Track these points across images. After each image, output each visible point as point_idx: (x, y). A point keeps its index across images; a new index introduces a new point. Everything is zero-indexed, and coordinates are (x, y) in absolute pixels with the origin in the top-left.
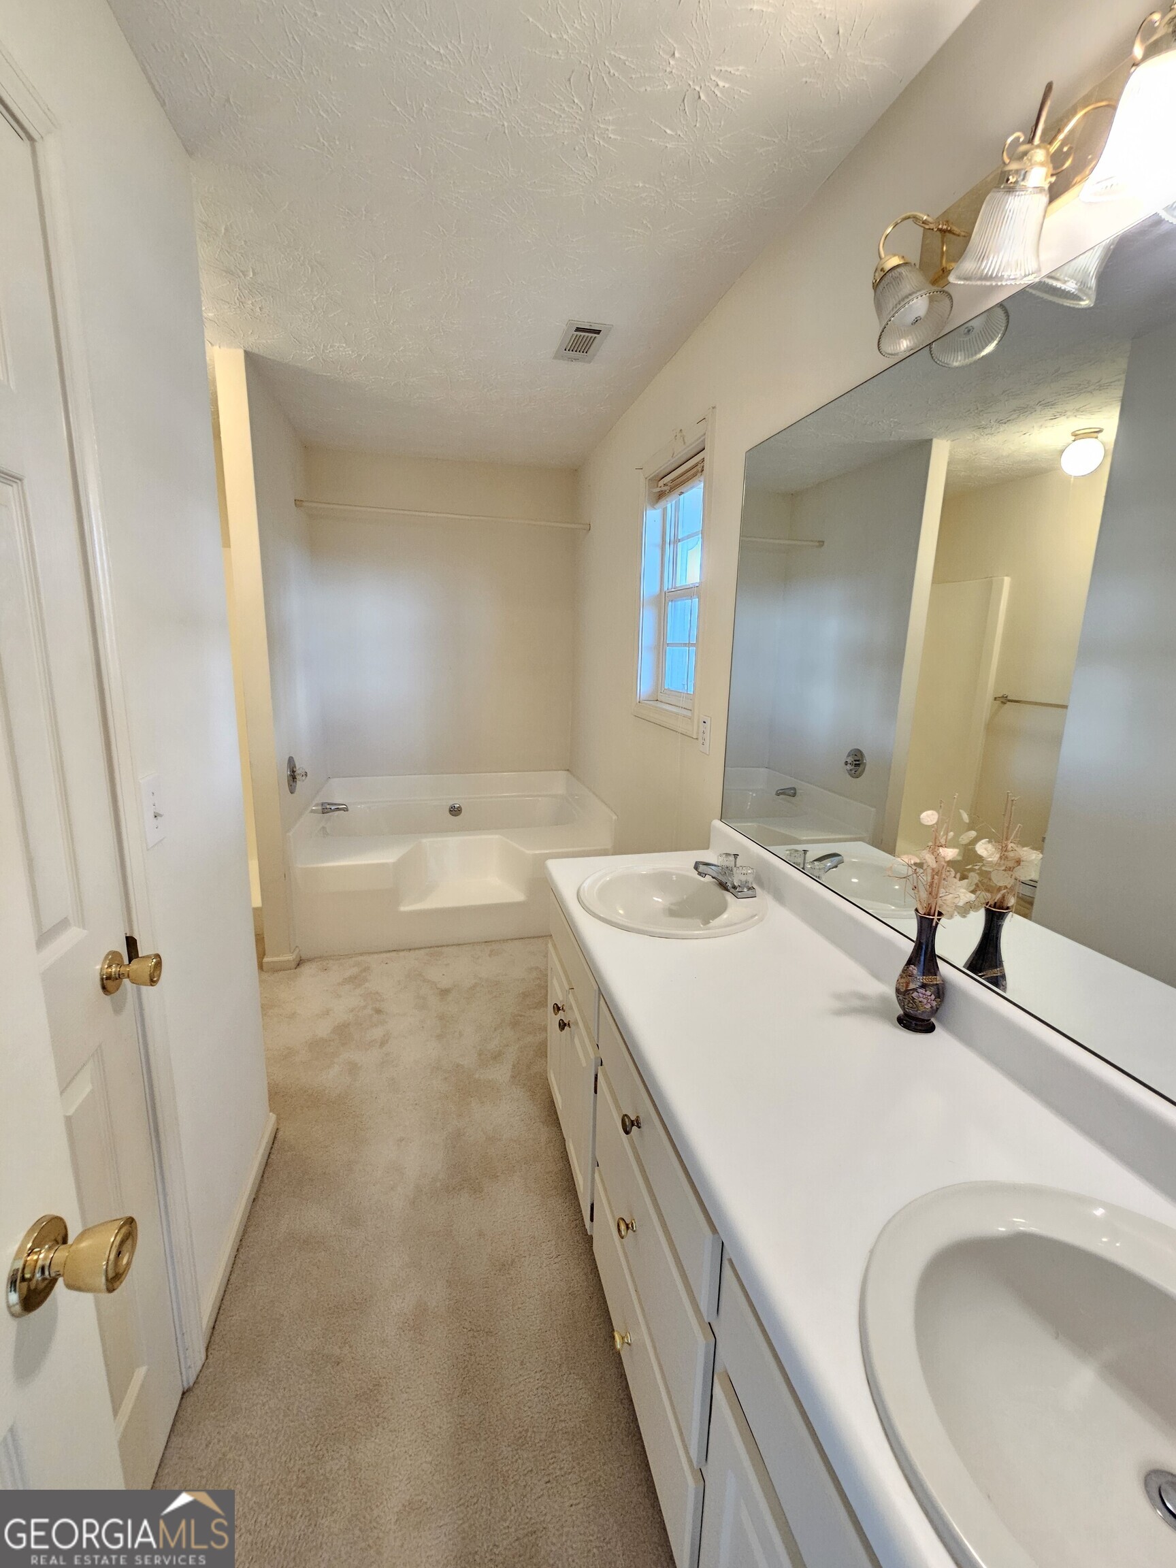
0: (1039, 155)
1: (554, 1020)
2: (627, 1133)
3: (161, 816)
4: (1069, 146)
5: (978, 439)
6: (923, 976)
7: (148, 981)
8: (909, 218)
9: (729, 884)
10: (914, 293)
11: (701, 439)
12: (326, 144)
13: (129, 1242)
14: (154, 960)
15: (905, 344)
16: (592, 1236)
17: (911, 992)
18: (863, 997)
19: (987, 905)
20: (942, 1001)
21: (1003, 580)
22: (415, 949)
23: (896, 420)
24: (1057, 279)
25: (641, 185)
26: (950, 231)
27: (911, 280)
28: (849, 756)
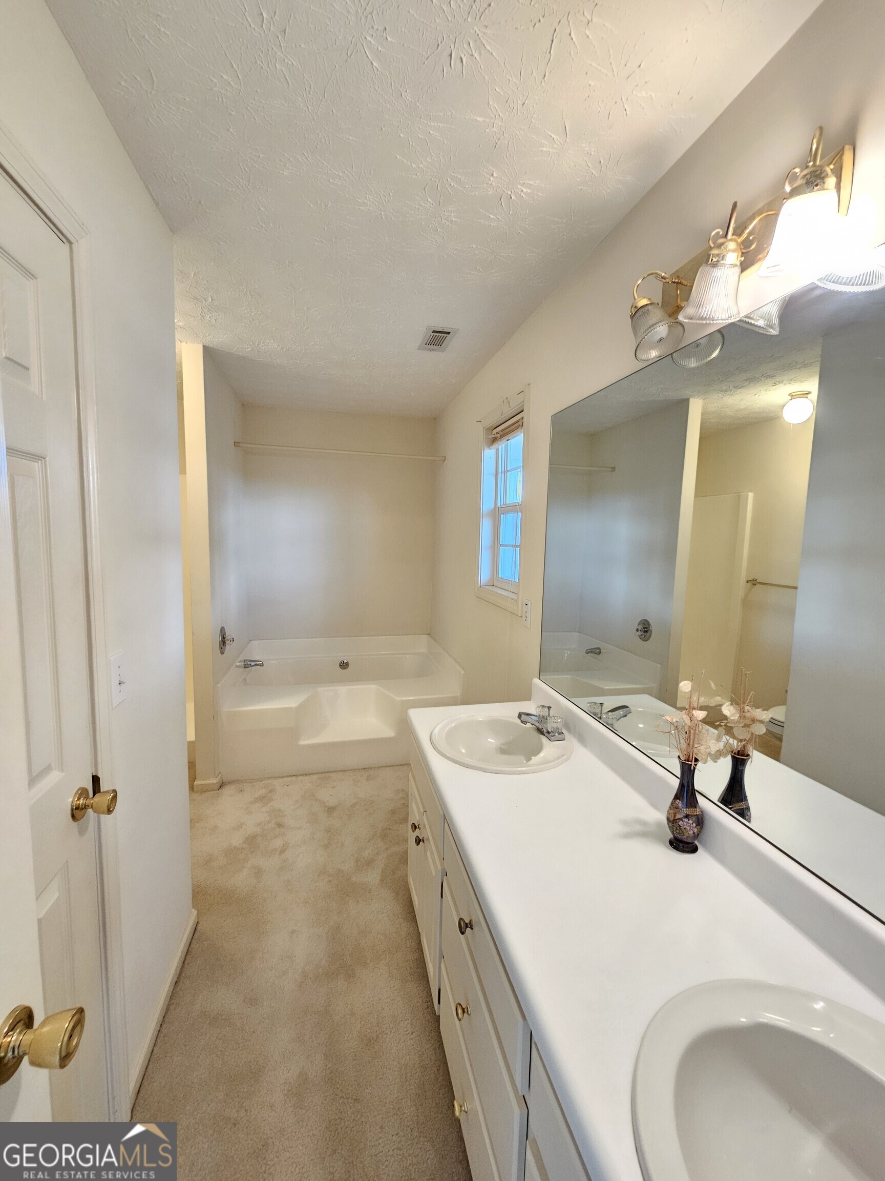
0: (732, 245)
1: (412, 836)
2: (463, 933)
3: (124, 683)
4: (753, 236)
5: (722, 398)
6: (686, 808)
7: (106, 811)
8: (652, 274)
9: (545, 730)
10: (657, 323)
11: (521, 405)
12: (264, 225)
13: (78, 1028)
14: (112, 795)
15: (654, 354)
16: (439, 1016)
17: (678, 821)
18: (644, 823)
19: (732, 752)
20: (702, 828)
21: (748, 495)
22: (310, 774)
23: (662, 387)
24: (752, 319)
25: (474, 246)
26: (680, 283)
27: (656, 314)
28: (638, 625)
